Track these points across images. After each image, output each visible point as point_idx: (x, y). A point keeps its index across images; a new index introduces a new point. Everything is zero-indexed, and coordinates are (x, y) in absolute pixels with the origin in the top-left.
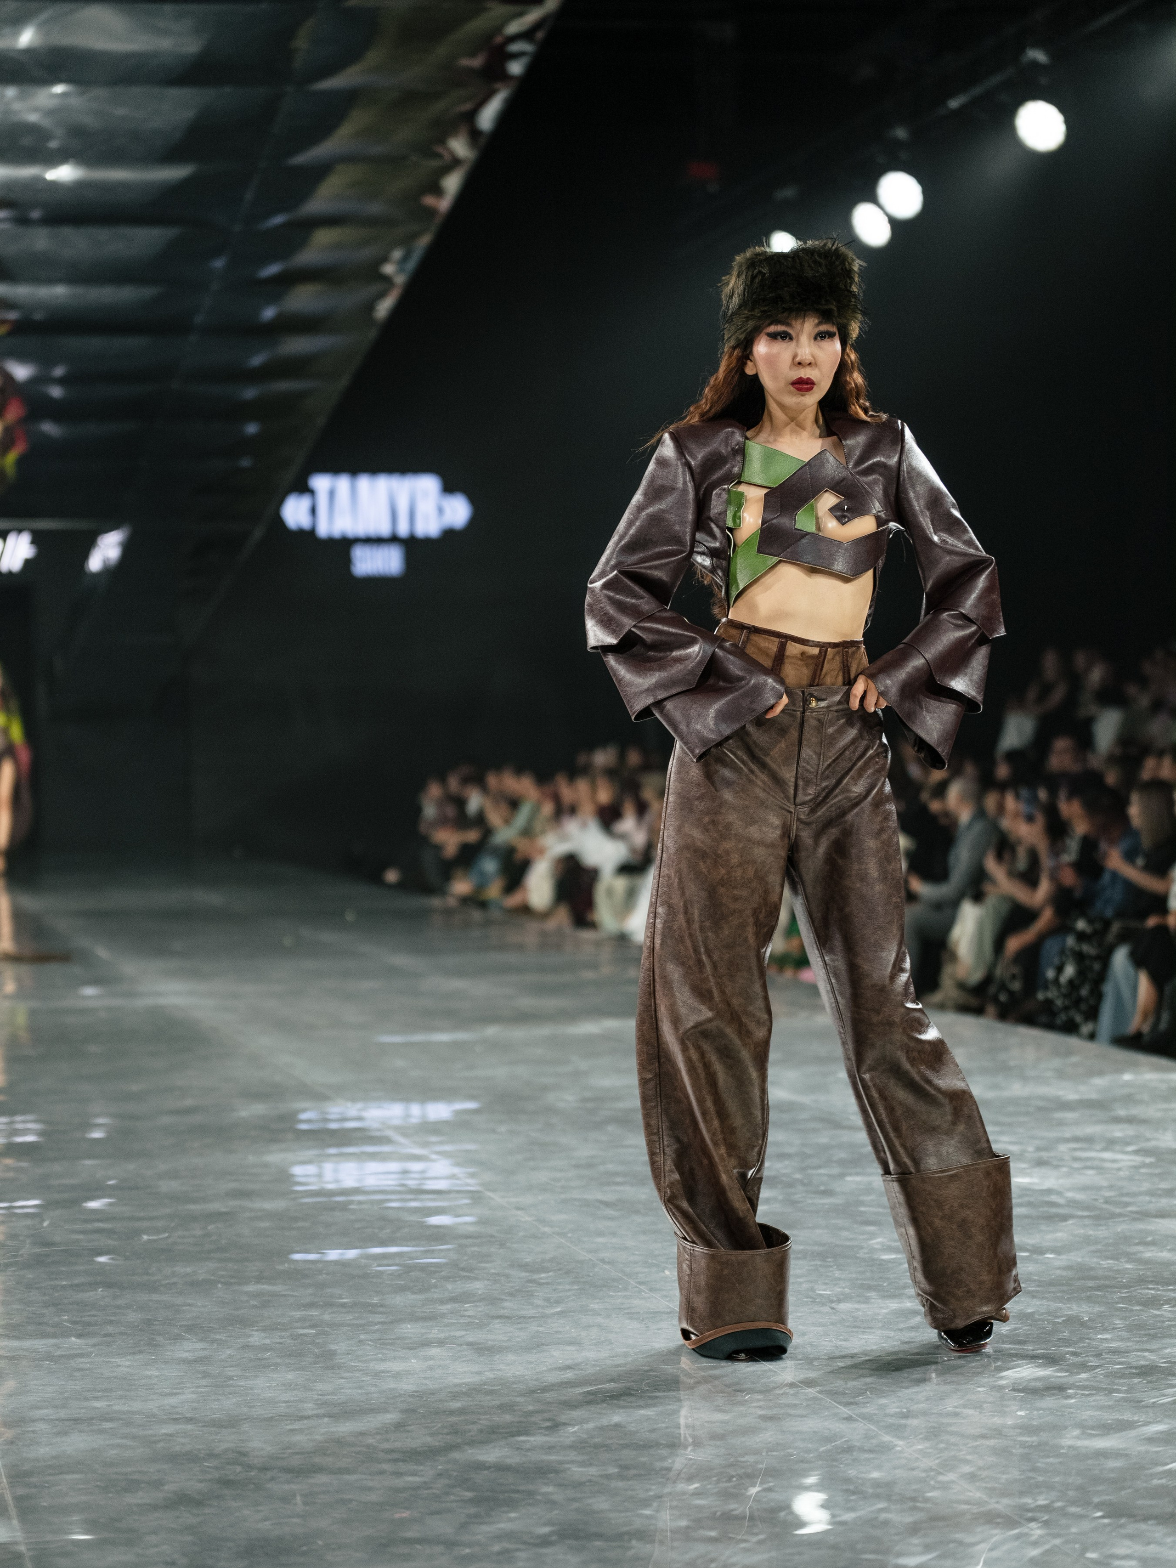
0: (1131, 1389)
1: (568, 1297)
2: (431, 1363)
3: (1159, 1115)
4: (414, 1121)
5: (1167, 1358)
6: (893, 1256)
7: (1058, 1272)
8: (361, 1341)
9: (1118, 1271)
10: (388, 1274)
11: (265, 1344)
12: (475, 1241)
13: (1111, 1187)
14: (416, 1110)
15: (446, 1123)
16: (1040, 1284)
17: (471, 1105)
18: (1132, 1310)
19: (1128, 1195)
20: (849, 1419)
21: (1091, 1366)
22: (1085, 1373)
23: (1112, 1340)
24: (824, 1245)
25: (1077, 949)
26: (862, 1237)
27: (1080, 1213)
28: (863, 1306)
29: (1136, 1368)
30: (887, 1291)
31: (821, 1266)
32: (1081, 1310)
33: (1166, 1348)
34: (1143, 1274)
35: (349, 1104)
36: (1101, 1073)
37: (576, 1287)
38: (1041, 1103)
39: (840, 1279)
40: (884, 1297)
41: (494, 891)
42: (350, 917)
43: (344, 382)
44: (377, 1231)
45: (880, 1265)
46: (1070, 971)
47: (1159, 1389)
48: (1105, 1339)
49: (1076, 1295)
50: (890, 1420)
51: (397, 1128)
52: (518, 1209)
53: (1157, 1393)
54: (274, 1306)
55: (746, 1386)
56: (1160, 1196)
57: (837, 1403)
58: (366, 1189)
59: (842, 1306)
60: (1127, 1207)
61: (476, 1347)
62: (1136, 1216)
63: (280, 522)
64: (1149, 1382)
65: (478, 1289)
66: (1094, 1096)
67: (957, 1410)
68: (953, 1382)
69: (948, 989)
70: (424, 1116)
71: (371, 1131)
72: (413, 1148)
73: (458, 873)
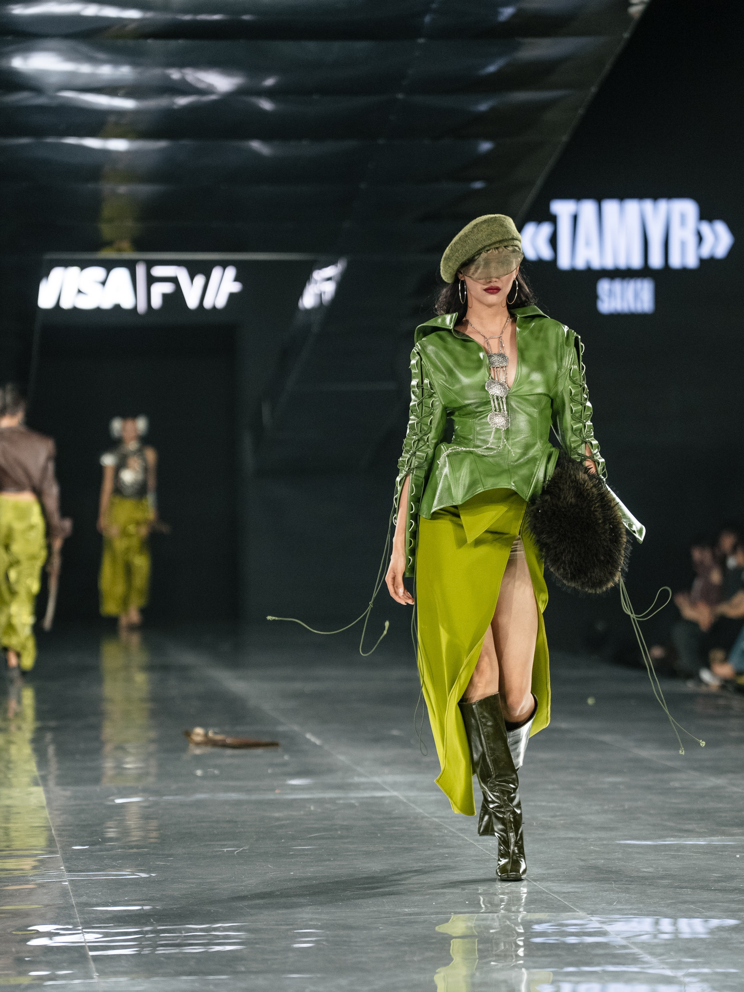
4: (665, 937)
14: (666, 924)
17: (732, 922)
35: (590, 916)
42: (591, 701)
43: (594, 89)
51: (644, 946)
70: (676, 932)
71: (614, 947)
72: (664, 968)
73: (718, 654)
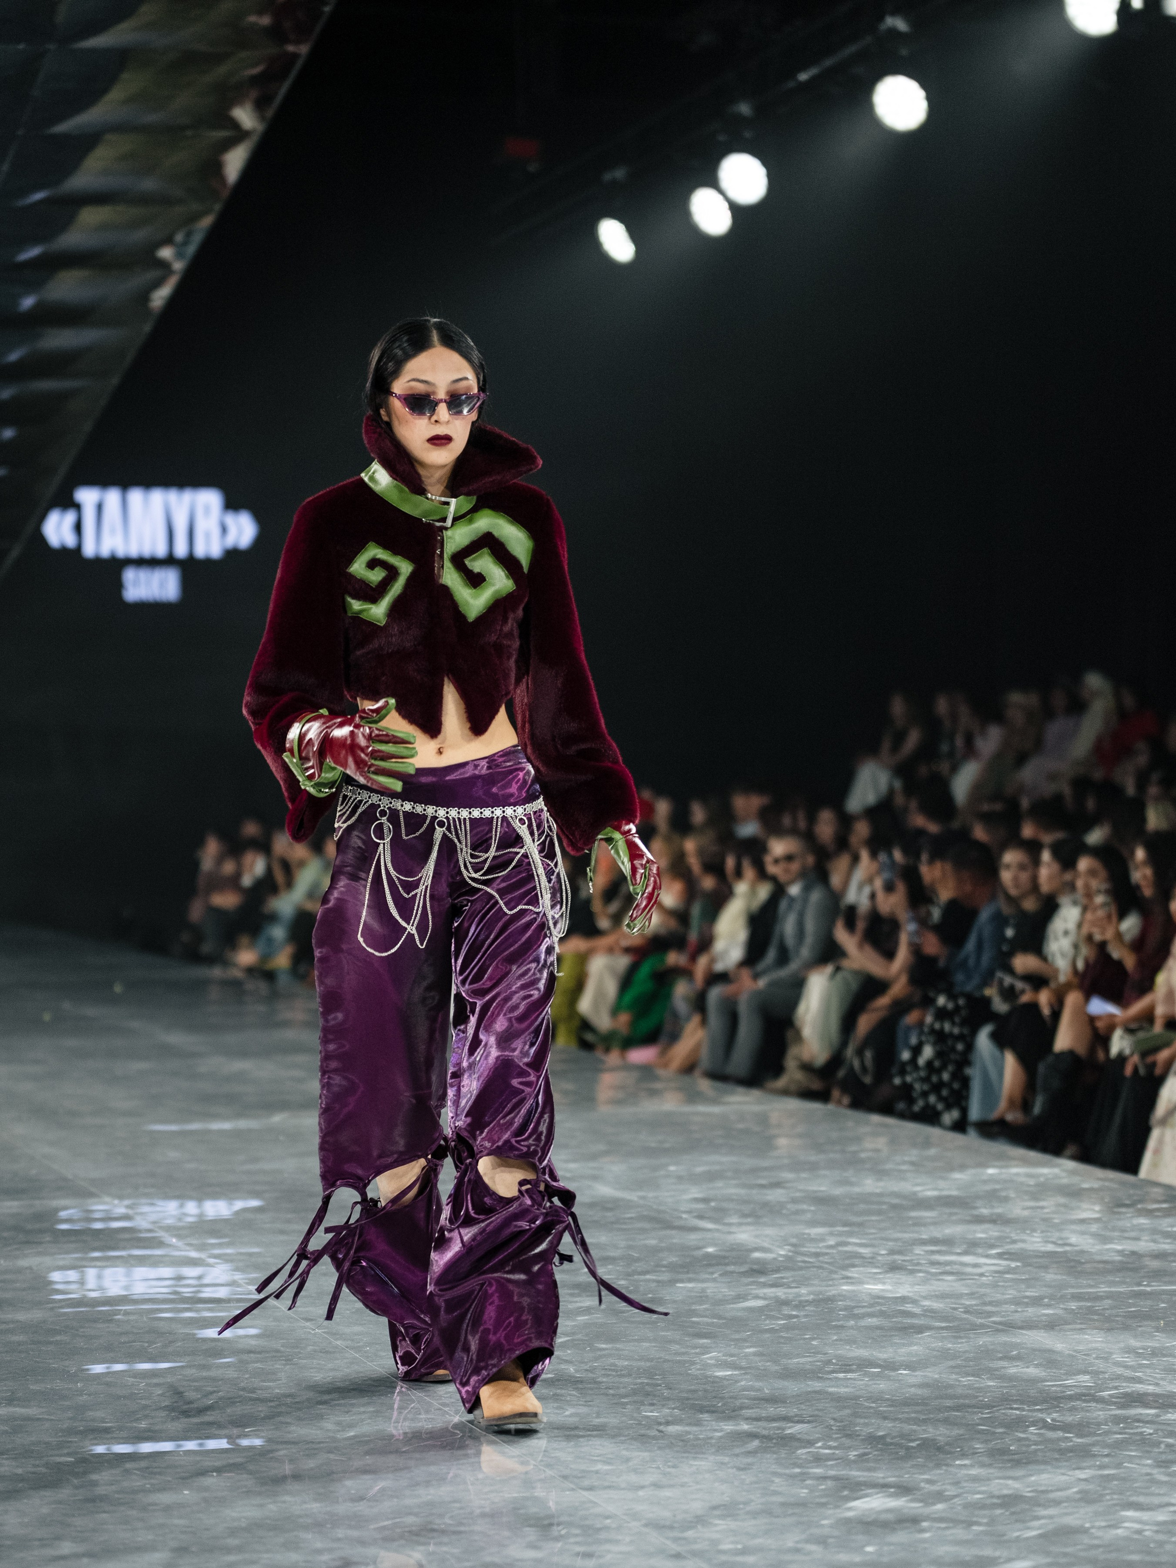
0: (992, 1522)
1: (363, 1420)
2: (206, 1494)
3: (1026, 1213)
4: (190, 1219)
5: (1033, 1486)
6: (730, 1373)
7: (913, 1390)
8: (127, 1471)
9: (979, 1389)
10: (158, 1395)
11: (17, 1474)
12: (258, 1356)
13: (971, 1295)
14: (191, 1207)
15: (226, 1221)
16: (893, 1403)
17: (255, 1203)
18: (995, 1433)
19: (990, 1303)
20: (678, 1556)
21: (948, 1496)
22: (940, 1502)
23: (972, 1466)
24: (651, 1360)
25: (937, 1026)
26: (693, 1351)
27: (938, 1324)
28: (695, 1429)
29: (998, 1497)
30: (724, 1412)
31: (648, 1384)
32: (938, 1433)
33: (1031, 1475)
34: (1006, 1392)
35: (116, 1202)
36: (962, 1167)
37: (372, 1409)
38: (896, 1201)
39: (668, 1399)
40: (718, 1419)
41: (282, 960)
42: (118, 989)
43: (115, 381)
44: (147, 1345)
45: (713, 1382)
46: (928, 1052)
47: (1023, 1521)
48: (965, 1465)
49: (932, 1416)
50: (724, 1558)
51: (168, 1229)
52: (307, 1320)
53: (1019, 1525)
54: (27, 1431)
55: (564, 1518)
56: (1027, 1305)
57: (667, 1538)
58: (135, 1297)
59: (672, 1429)
60: (990, 1317)
61: (257, 1475)
62: (1000, 1327)
63: (41, 539)
64: (1013, 1513)
65: (261, 1411)
66: (954, 1193)
67: (800, 1546)
68: (793, 1514)
69: (792, 1074)
70: (201, 1215)
71: (140, 1231)
72: (188, 1251)
73: (244, 940)
